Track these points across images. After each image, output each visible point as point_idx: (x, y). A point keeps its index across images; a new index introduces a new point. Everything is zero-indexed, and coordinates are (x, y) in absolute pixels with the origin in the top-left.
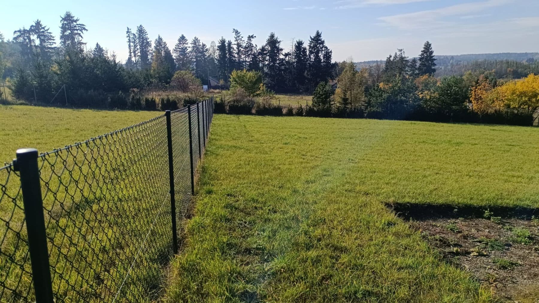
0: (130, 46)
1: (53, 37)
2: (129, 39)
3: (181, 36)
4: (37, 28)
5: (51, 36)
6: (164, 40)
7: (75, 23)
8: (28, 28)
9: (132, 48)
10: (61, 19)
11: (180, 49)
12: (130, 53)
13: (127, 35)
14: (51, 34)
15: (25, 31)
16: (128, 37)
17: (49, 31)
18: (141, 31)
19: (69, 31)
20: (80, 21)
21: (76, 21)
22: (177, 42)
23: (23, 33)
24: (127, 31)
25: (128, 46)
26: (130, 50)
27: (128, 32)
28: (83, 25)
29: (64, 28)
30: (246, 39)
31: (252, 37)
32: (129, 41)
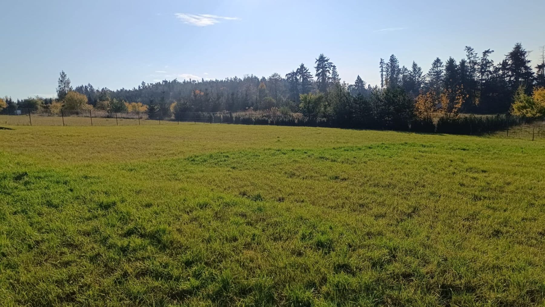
0: (382, 75)
1: (311, 76)
2: (382, 69)
3: (435, 59)
4: (302, 70)
5: (310, 75)
6: (419, 66)
7: (326, 63)
8: (295, 71)
9: (384, 76)
10: (316, 60)
11: (434, 72)
12: (382, 81)
13: (380, 66)
14: (310, 74)
15: (293, 73)
16: (381, 67)
17: (308, 72)
18: (393, 60)
19: (321, 70)
20: (330, 60)
21: (327, 61)
22: (431, 66)
23: (294, 74)
24: (381, 61)
25: (380, 75)
26: (382, 79)
27: (381, 63)
28: (332, 63)
29: (318, 68)
30: (480, 55)
31: (487, 52)
32: (382, 71)
